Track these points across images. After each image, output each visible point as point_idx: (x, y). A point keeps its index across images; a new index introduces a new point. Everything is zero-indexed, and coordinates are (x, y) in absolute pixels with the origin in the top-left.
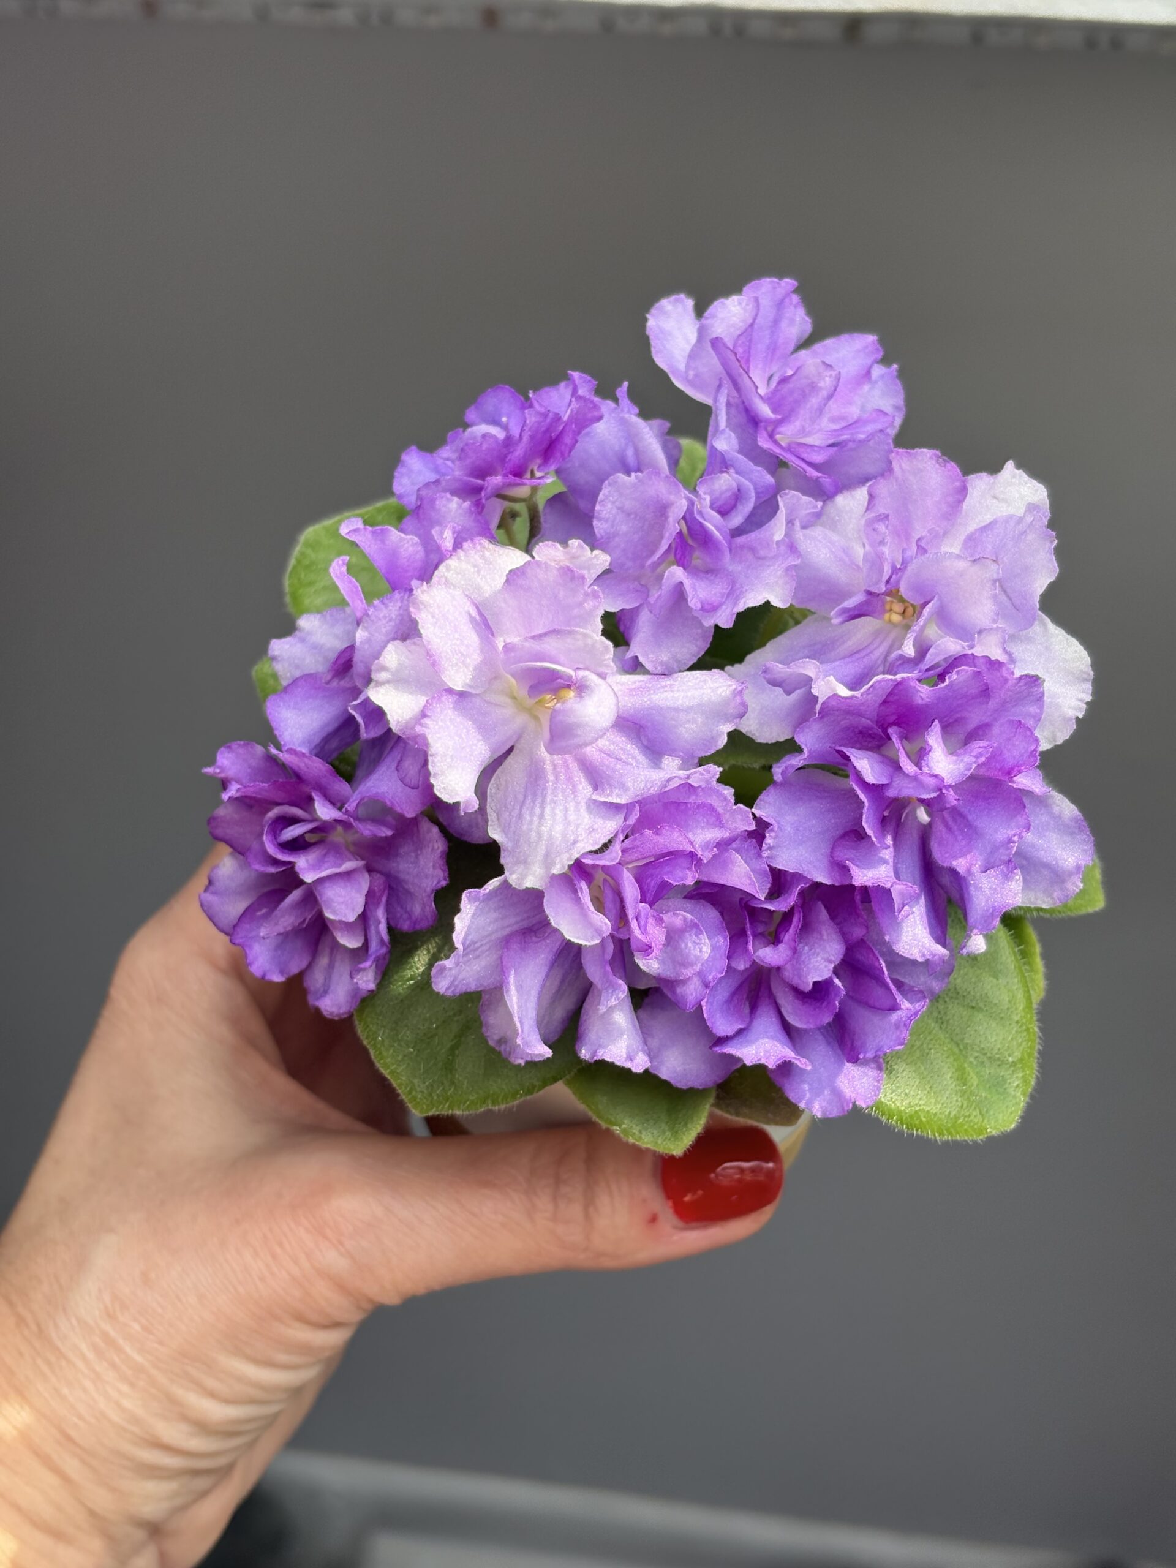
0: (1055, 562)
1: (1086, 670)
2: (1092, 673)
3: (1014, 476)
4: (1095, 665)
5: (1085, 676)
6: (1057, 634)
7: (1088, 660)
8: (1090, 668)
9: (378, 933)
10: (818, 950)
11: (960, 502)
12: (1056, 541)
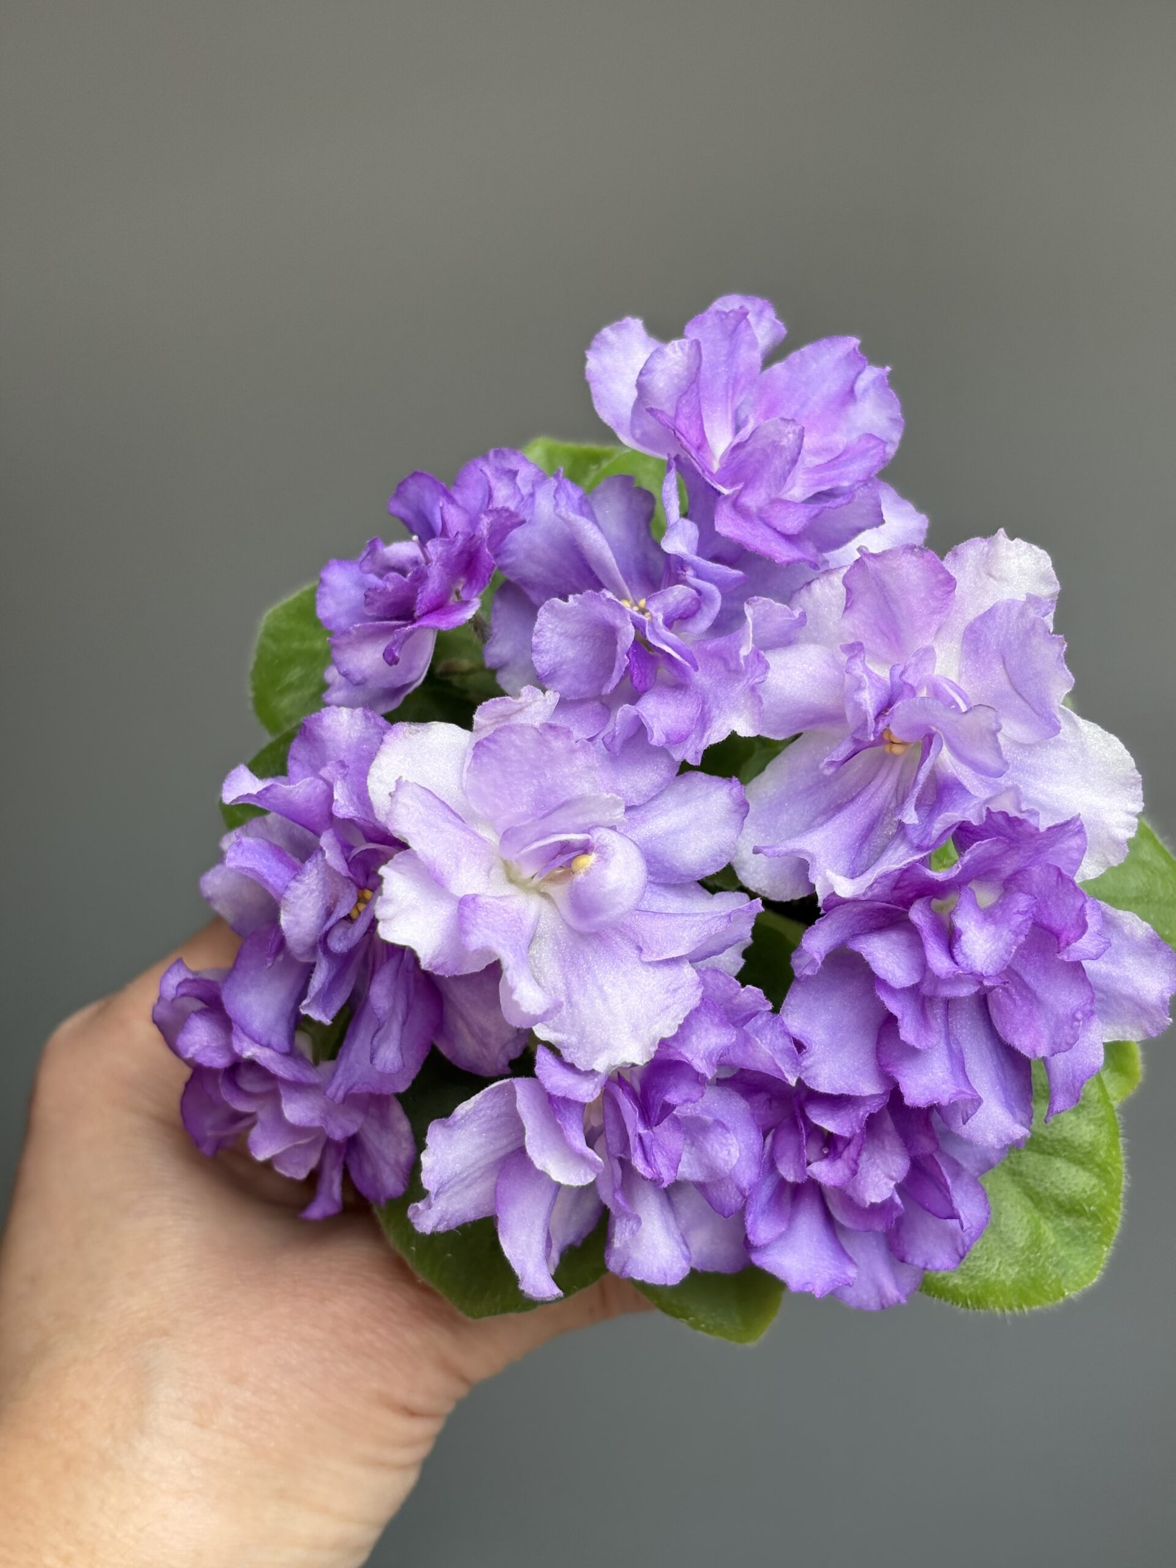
0: (1068, 671)
1: (1132, 774)
2: (1139, 776)
3: (1009, 548)
4: (1140, 768)
5: (1133, 781)
6: (1091, 731)
7: (1132, 762)
8: (1136, 772)
10: (876, 1162)
11: (949, 592)
12: (1066, 646)
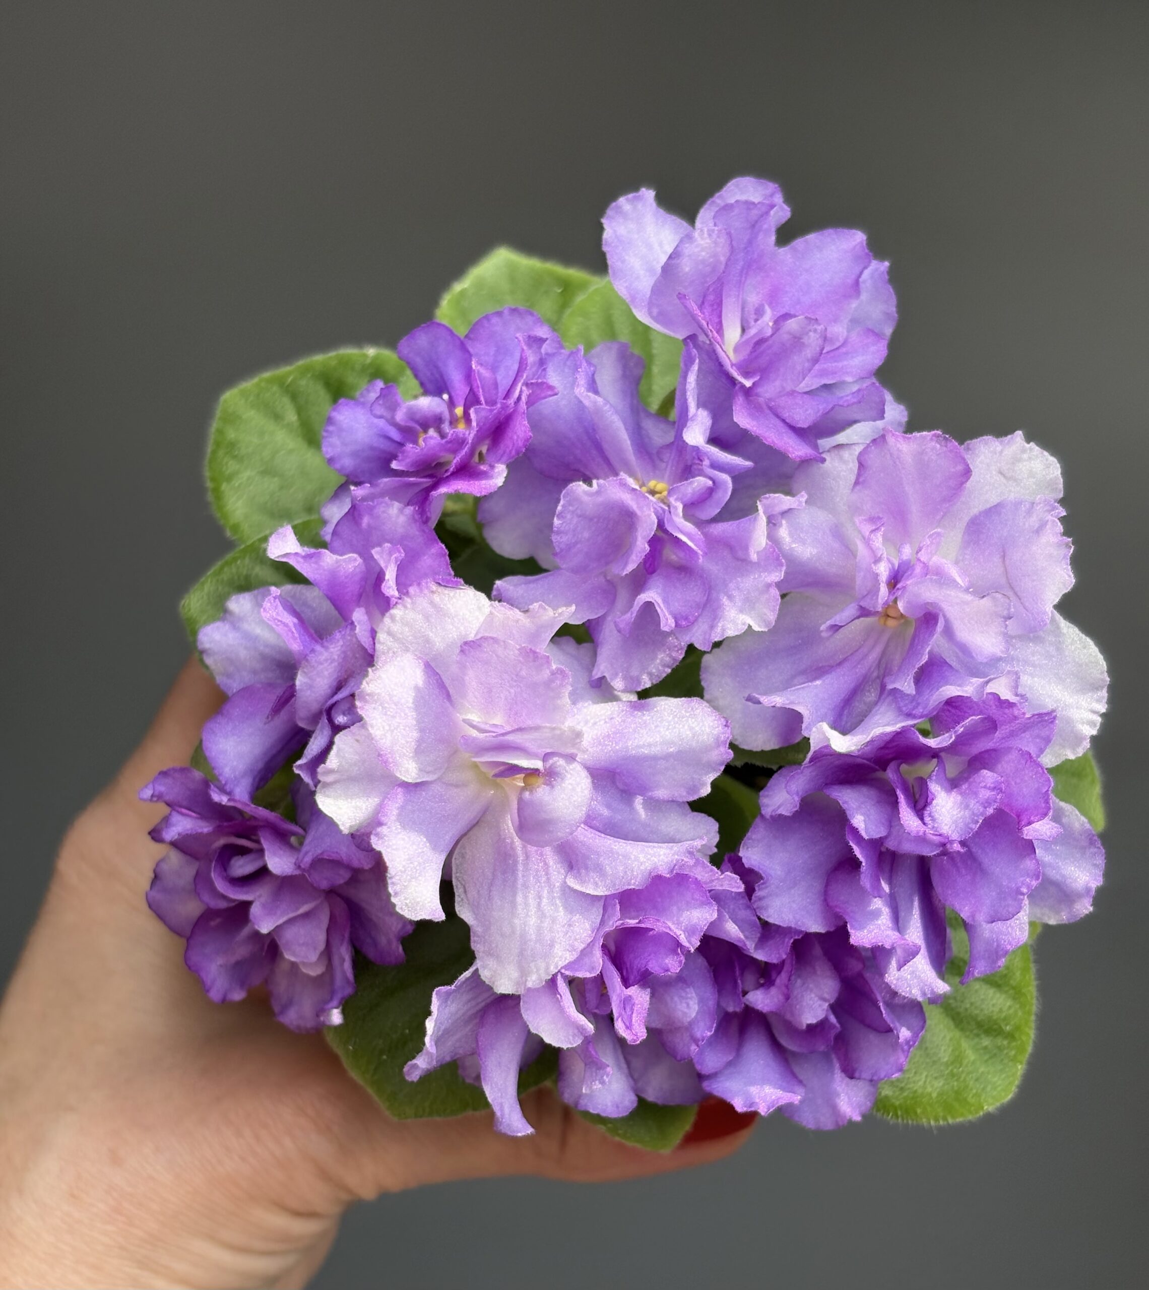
0: (1071, 571)
1: (1102, 676)
2: (1108, 679)
3: (1023, 450)
4: (1110, 671)
5: (1101, 682)
6: (1070, 632)
7: (1104, 664)
8: (1107, 674)
9: (344, 972)
10: (811, 986)
11: (962, 483)
12: (1074, 549)
